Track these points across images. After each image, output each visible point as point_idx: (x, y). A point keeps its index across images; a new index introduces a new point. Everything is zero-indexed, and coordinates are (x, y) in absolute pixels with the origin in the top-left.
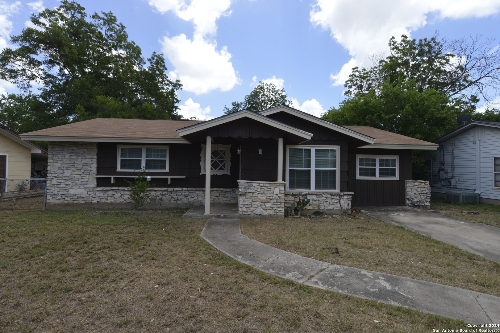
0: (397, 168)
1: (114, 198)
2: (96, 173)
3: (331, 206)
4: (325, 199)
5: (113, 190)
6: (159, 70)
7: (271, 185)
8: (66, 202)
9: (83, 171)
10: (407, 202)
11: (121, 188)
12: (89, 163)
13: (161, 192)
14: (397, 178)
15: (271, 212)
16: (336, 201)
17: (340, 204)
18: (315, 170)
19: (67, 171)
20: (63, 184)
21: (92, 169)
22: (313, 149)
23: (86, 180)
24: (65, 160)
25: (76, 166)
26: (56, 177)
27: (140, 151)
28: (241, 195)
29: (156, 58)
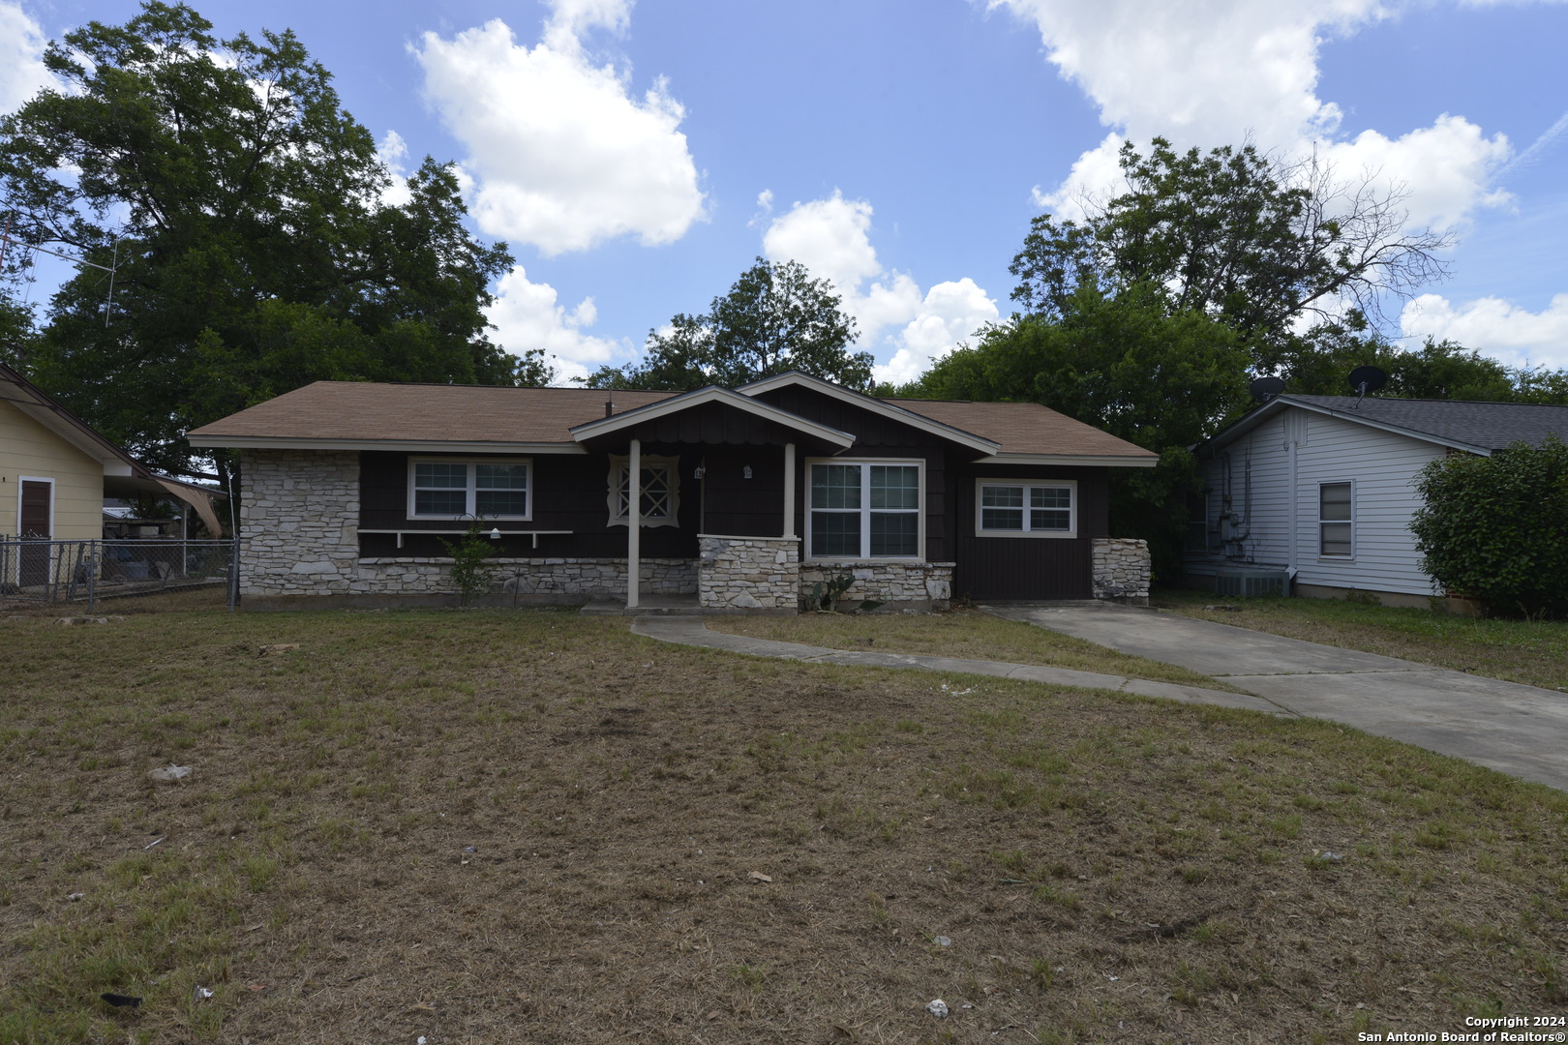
0: (1073, 510)
1: (404, 583)
2: (357, 522)
3: (906, 592)
4: (892, 577)
5: (400, 564)
6: (439, 210)
7: (769, 544)
8: (286, 593)
9: (327, 520)
10: (1096, 590)
11: (418, 560)
12: (340, 499)
13: (513, 569)
14: (1072, 533)
15: (770, 602)
16: (916, 583)
17: (926, 588)
18: (872, 513)
19: (288, 519)
20: (279, 549)
21: (348, 515)
22: (866, 466)
23: (336, 541)
24: (282, 493)
25: (310, 508)
26: (262, 534)
27: (463, 470)
28: (705, 565)
29: (432, 177)
